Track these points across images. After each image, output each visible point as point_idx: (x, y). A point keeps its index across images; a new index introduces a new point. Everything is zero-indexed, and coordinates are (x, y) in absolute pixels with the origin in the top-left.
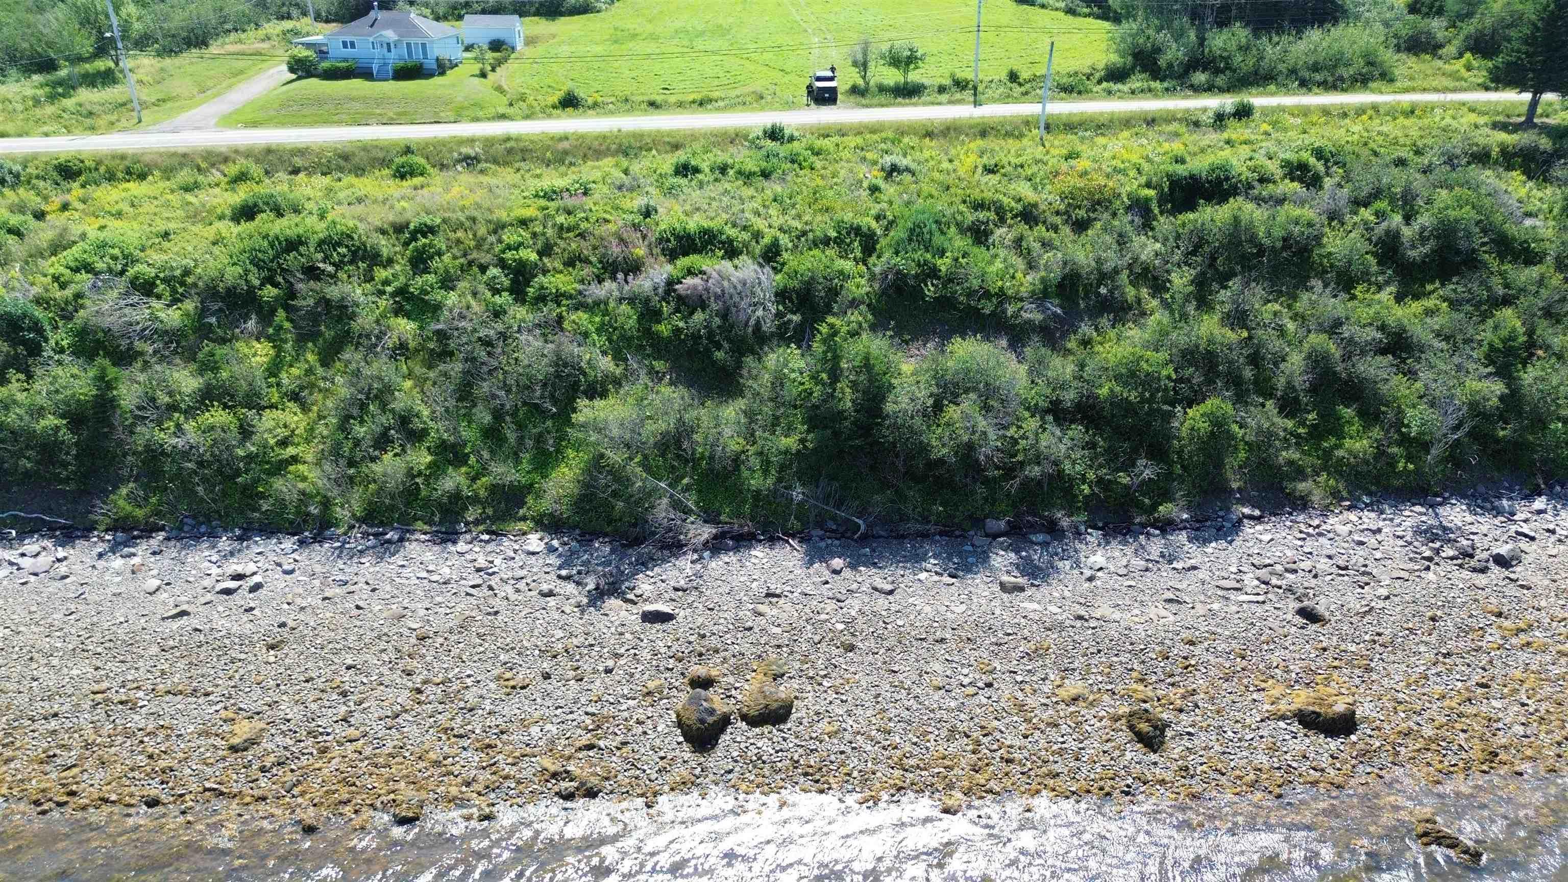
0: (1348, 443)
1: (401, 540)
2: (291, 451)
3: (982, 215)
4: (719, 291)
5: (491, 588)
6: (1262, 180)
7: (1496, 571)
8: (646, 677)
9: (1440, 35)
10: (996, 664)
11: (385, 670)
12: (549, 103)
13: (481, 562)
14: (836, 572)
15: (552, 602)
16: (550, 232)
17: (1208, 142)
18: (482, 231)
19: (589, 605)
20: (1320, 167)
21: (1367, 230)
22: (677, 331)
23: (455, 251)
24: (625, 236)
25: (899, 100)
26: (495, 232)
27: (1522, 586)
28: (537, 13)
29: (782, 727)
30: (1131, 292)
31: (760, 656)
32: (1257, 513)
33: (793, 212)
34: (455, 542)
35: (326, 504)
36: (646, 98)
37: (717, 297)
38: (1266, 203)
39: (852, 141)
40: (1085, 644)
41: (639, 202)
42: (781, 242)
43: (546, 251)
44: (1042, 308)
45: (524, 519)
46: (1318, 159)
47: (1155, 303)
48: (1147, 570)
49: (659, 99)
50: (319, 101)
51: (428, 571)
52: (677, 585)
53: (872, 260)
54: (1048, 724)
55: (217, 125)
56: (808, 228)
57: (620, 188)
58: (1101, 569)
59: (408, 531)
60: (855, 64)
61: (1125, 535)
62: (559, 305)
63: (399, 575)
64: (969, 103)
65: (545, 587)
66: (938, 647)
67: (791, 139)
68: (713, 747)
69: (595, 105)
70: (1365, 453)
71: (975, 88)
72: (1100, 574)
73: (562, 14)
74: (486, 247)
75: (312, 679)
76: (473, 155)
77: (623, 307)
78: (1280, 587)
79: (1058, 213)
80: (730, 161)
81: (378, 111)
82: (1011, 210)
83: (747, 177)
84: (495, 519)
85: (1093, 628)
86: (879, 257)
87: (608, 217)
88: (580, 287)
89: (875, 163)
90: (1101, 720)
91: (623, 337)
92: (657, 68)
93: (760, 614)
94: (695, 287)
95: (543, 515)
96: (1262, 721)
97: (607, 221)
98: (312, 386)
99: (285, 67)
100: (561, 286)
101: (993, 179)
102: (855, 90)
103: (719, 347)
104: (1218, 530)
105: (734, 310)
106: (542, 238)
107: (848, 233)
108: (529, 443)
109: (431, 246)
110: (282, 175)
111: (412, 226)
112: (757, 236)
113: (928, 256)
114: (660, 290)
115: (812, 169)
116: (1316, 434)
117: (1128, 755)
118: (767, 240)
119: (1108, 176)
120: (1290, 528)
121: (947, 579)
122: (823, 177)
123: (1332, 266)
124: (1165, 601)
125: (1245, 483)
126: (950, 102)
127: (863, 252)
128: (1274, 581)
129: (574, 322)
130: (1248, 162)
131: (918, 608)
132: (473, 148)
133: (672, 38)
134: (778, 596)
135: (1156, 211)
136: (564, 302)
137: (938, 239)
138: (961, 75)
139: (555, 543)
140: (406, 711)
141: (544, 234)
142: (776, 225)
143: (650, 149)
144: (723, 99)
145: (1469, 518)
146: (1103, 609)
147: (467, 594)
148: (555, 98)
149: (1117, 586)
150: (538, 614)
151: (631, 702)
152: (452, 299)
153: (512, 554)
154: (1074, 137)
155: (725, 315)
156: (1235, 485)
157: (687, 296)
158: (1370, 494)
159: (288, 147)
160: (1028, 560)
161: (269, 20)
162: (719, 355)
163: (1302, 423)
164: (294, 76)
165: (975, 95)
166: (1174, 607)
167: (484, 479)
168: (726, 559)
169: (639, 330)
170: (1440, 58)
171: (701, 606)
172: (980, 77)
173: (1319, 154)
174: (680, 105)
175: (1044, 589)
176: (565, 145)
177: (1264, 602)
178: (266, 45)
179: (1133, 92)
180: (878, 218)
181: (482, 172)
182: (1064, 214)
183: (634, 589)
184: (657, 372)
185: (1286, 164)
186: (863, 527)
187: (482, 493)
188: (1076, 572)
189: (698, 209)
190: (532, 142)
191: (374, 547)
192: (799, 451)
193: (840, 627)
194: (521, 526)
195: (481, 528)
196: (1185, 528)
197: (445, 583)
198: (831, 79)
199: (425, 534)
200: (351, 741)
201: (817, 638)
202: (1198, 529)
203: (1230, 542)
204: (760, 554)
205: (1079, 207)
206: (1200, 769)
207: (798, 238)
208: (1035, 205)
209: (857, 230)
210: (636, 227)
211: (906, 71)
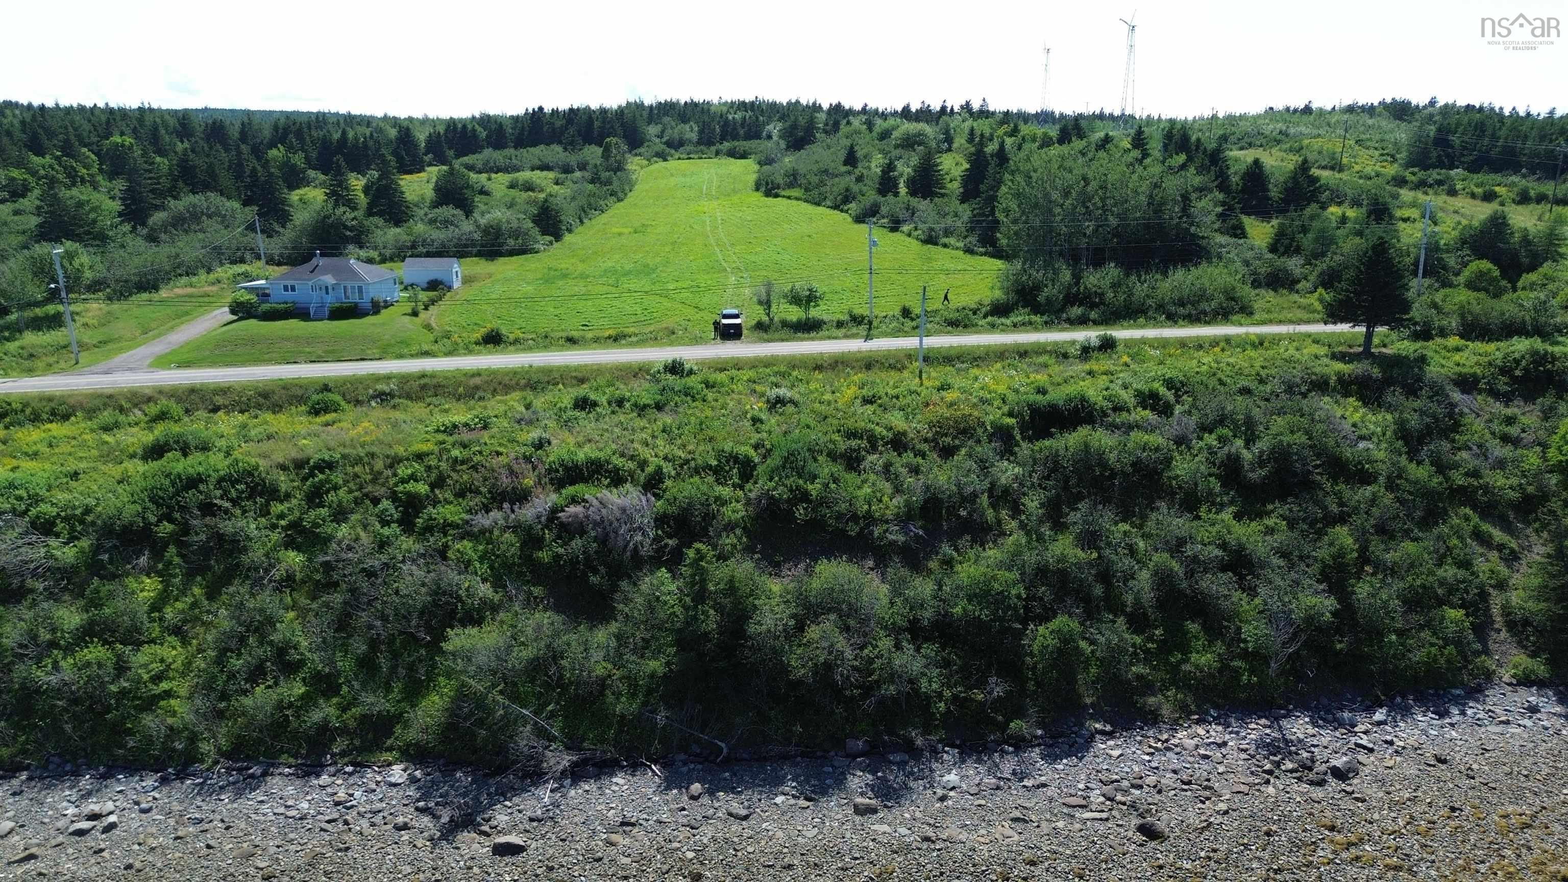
0: (1194, 657)
1: (265, 774)
2: (164, 686)
3: (854, 443)
4: (598, 518)
5: (346, 823)
6: (1117, 409)
7: (1333, 783)
9: (1297, 272)
12: (473, 340)
13: (342, 795)
14: (694, 798)
15: (405, 836)
16: (443, 465)
17: (1071, 373)
18: (379, 465)
19: (442, 838)
20: (1170, 396)
22: (557, 557)
23: (351, 485)
24: (516, 467)
25: (799, 335)
26: (391, 466)
27: (1357, 799)
28: (479, 254)
30: (990, 514)
32: (1108, 728)
33: (679, 442)
34: (318, 776)
35: (193, 738)
36: (564, 334)
37: (596, 524)
38: (1119, 429)
39: (747, 374)
40: (929, 867)
41: (535, 434)
42: (665, 470)
43: (439, 483)
44: (905, 530)
45: (390, 749)
46: (1169, 389)
47: (1014, 524)
48: (998, 788)
49: (575, 334)
50: (252, 341)
51: (286, 807)
52: (533, 815)
53: (748, 486)
55: (150, 366)
56: (690, 457)
57: (519, 422)
58: (953, 788)
59: (273, 765)
60: (760, 303)
61: (981, 752)
62: (445, 535)
63: (256, 811)
64: (861, 337)
65: (400, 820)
66: (784, 873)
67: (691, 372)
69: (516, 341)
70: (1210, 668)
71: (870, 323)
72: (952, 793)
73: (502, 255)
74: (381, 481)
76: (388, 391)
77: (507, 535)
78: (1124, 804)
79: (926, 440)
80: (628, 394)
81: (307, 350)
82: (882, 439)
83: (641, 409)
84: (361, 750)
85: (939, 850)
86: (756, 483)
87: (501, 449)
88: (466, 517)
89: (762, 395)
92: (580, 305)
93: (612, 844)
94: (576, 516)
95: (409, 745)
97: (499, 454)
98: (197, 619)
99: (227, 309)
100: (448, 516)
101: (870, 409)
102: (760, 327)
103: (595, 572)
104: (1071, 746)
105: (612, 535)
106: (436, 471)
107: (728, 462)
108: (402, 672)
109: (328, 481)
110: (202, 414)
111: (312, 462)
112: (643, 464)
113: (801, 482)
114: (543, 519)
115: (704, 401)
116: (1165, 648)
118: (650, 469)
120: (1140, 743)
121: (803, 803)
122: (713, 409)
123: (1180, 487)
124: (1012, 820)
125: (1098, 698)
126: (846, 337)
127: (741, 478)
128: (1119, 797)
129: (458, 551)
130: (1105, 393)
131: (770, 833)
132: (388, 384)
133: (601, 276)
134: (633, 825)
135: (1018, 437)
136: (451, 532)
137: (812, 466)
138: (858, 311)
139: (418, 773)
141: (438, 467)
142: (661, 454)
143: (558, 384)
144: (636, 335)
145: (1311, 730)
146: (952, 830)
147: (322, 830)
148: (478, 336)
149: (967, 806)
150: (389, 849)
152: (343, 531)
153: (374, 786)
154: (951, 368)
155: (603, 540)
156: (1088, 701)
157: (569, 524)
158: (1217, 707)
159: (212, 387)
160: (884, 780)
161: (222, 264)
162: (594, 579)
163: (1150, 639)
164: (235, 318)
165: (870, 329)
166: (1019, 826)
167: (354, 710)
168: (587, 786)
169: (520, 558)
170: (1297, 292)
171: (554, 837)
172: (876, 312)
173: (1170, 384)
174: (596, 340)
175: (897, 812)
176: (477, 381)
177: (1107, 819)
178: (214, 288)
179: (1015, 326)
180: (756, 447)
181: (394, 407)
183: (489, 820)
184: (535, 598)
185: (1139, 394)
186: (725, 751)
187: (352, 724)
188: (929, 792)
189: (590, 441)
190: (446, 378)
191: (235, 783)
192: (665, 674)
193: (690, 855)
194: (388, 757)
195: (346, 759)
196: (1039, 745)
197: (301, 819)
198: (736, 316)
199: (289, 767)
202: (1051, 746)
203: (1081, 759)
204: (621, 781)
205: (946, 435)
207: (681, 466)
208: (904, 434)
210: (527, 459)
211: (807, 308)
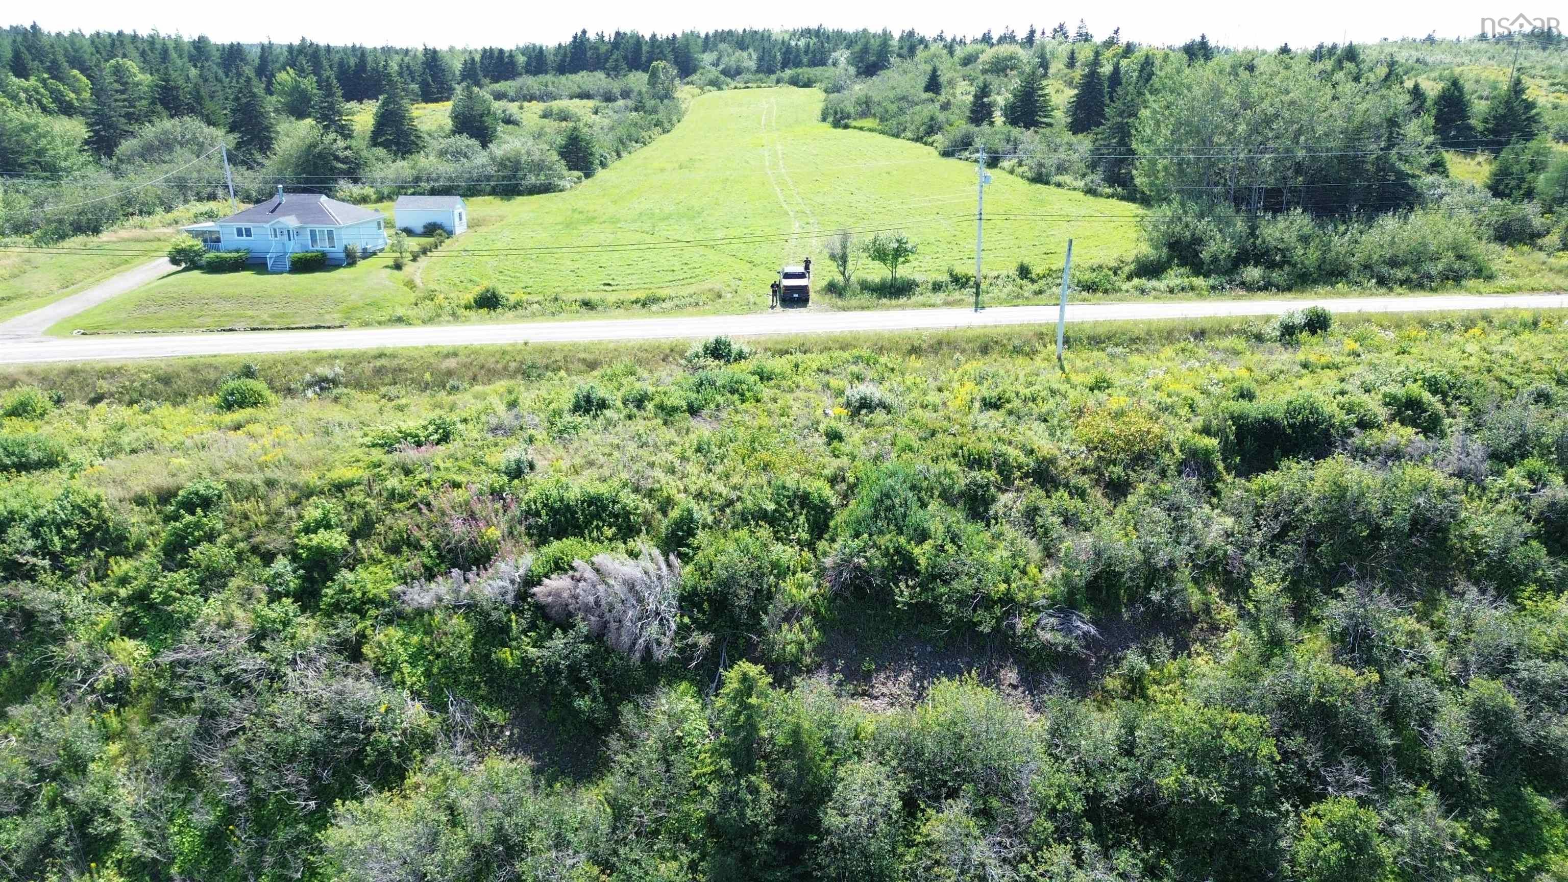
3: (978, 475)
6: (1364, 424)
12: (463, 302)
16: (373, 503)
17: (1278, 366)
21: (1520, 499)
22: (526, 662)
25: (884, 301)
26: (296, 503)
28: (494, 192)
33: (719, 469)
36: (579, 297)
37: (587, 609)
38: (1373, 457)
39: (816, 360)
41: (513, 452)
42: (696, 516)
47: (1230, 611)
49: (594, 297)
53: (822, 545)
55: (45, 333)
56: (733, 495)
57: (494, 430)
60: (833, 257)
62: (363, 617)
64: (969, 304)
67: (740, 356)
69: (517, 306)
71: (977, 285)
73: (520, 193)
76: (331, 375)
77: (454, 621)
79: (1084, 471)
80: (651, 390)
81: (250, 313)
82: (1020, 467)
83: (668, 412)
86: (833, 540)
87: (459, 478)
88: (398, 588)
89: (840, 393)
91: (447, 670)
94: (557, 594)
97: (456, 485)
99: (168, 259)
100: (369, 586)
101: (994, 418)
102: (832, 289)
103: (586, 689)
105: (613, 626)
106: (361, 512)
107: (791, 504)
110: (78, 405)
112: (665, 505)
113: (902, 540)
115: (758, 401)
118: (675, 514)
119: (1151, 417)
122: (770, 414)
123: (1479, 554)
126: (947, 304)
127: (811, 531)
129: (380, 645)
130: (1339, 397)
133: (634, 221)
135: (1221, 466)
136: (373, 612)
137: (917, 515)
138: (960, 270)
142: (693, 489)
143: (559, 369)
144: (671, 298)
148: (469, 297)
152: (210, 608)
154: (1101, 354)
157: (548, 605)
159: (98, 367)
164: (175, 268)
165: (977, 294)
169: (472, 659)
170: (1541, 249)
172: (984, 272)
174: (619, 305)
176: (451, 363)
178: (169, 231)
179: (1171, 291)
180: (833, 481)
181: (336, 400)
182: (1094, 471)
184: (492, 726)
185: (1390, 401)
189: (591, 464)
190: (410, 359)
205: (1114, 463)
207: (722, 510)
208: (1052, 461)
209: (804, 499)
210: (496, 494)
211: (894, 266)
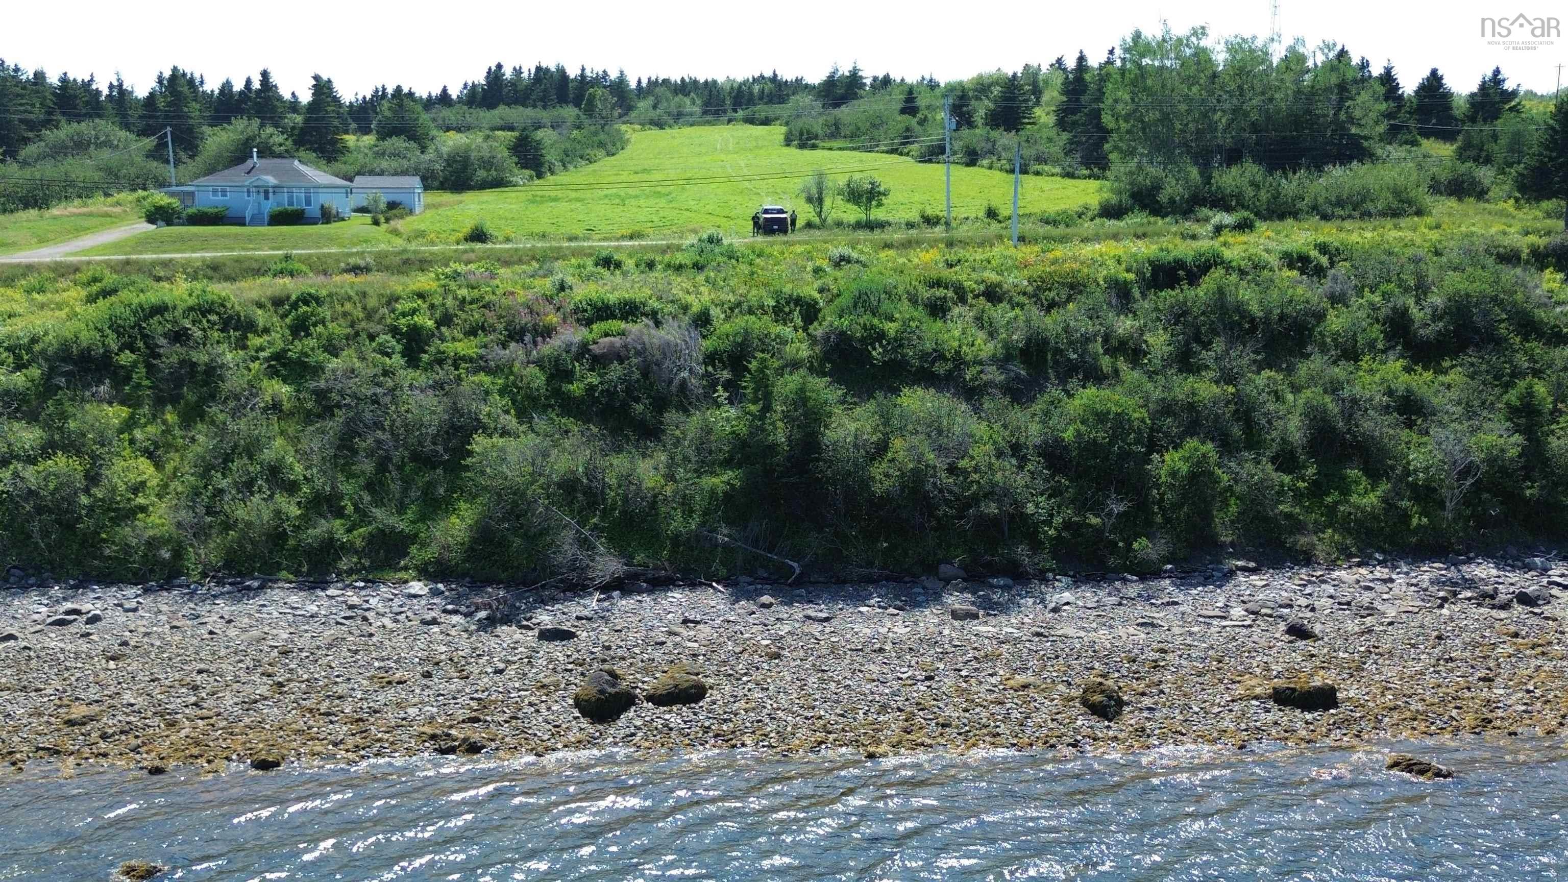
0: (1354, 498)
1: (262, 587)
2: (141, 500)
4: (639, 347)
5: (365, 619)
6: (1259, 267)
7: (1518, 609)
8: (542, 675)
9: (1487, 181)
10: (941, 666)
11: (241, 673)
13: (355, 600)
14: (764, 606)
15: (435, 629)
16: (450, 302)
18: (372, 302)
19: (478, 630)
20: (1324, 260)
21: (1373, 310)
22: (591, 389)
23: (341, 321)
24: (535, 306)
25: (860, 230)
26: (388, 303)
27: (1547, 618)
29: (693, 705)
30: (1106, 362)
31: (672, 662)
32: (1252, 565)
33: (727, 289)
34: (324, 589)
36: (565, 236)
40: (1042, 653)
42: (712, 313)
43: (446, 320)
44: (1003, 370)
45: (406, 568)
46: (1322, 254)
48: (1120, 604)
50: (182, 239)
51: (293, 608)
52: (580, 616)
53: (814, 326)
54: (992, 702)
56: (741, 300)
58: (1067, 603)
59: (270, 581)
60: (809, 200)
61: (1099, 581)
62: (457, 369)
63: (259, 612)
65: (428, 618)
66: (873, 655)
68: (614, 721)
69: (507, 241)
70: (1373, 507)
71: (947, 224)
72: (1066, 607)
73: (470, 188)
74: (377, 318)
75: (159, 679)
77: (530, 368)
78: (1270, 616)
79: (1025, 294)
82: (972, 292)
83: (677, 268)
84: (372, 569)
85: (1053, 642)
86: (821, 323)
90: (1053, 700)
91: (528, 397)
92: (581, 217)
93: (675, 634)
94: (612, 345)
95: (427, 563)
96: (1233, 701)
97: (515, 294)
98: (169, 446)
99: (141, 220)
100: (460, 351)
102: (809, 225)
103: (637, 400)
104: (1206, 579)
105: (656, 365)
106: (441, 309)
107: (788, 303)
108: (416, 494)
109: (314, 314)
111: (294, 297)
112: (685, 307)
113: (876, 321)
114: (573, 349)
116: (1317, 489)
117: (1079, 723)
118: (696, 311)
119: (1083, 265)
121: (892, 610)
125: (1239, 537)
127: (803, 320)
129: (473, 382)
130: (1243, 255)
131: (856, 630)
132: (364, 259)
134: (697, 622)
135: (1137, 292)
136: (463, 365)
137: (887, 307)
138: (929, 212)
139: (441, 586)
140: (266, 699)
141: (444, 305)
142: (707, 299)
145: (1494, 572)
146: (1066, 630)
147: (337, 623)
148: (458, 236)
149: (1084, 615)
150: (419, 637)
151: (522, 693)
152: (334, 363)
153: (391, 596)
155: (645, 370)
156: (1226, 540)
157: (603, 354)
158: (1383, 552)
160: (987, 597)
161: (121, 191)
162: (638, 409)
163: (1301, 478)
164: (153, 226)
166: (1150, 629)
167: (361, 530)
168: (639, 598)
169: (547, 390)
170: (1487, 200)
171: (607, 629)
173: (1323, 249)
174: (606, 238)
175: (1003, 618)
177: (1250, 626)
179: (1130, 227)
180: (821, 291)
182: (1033, 296)
183: (531, 618)
185: (1285, 256)
186: (798, 570)
187: (359, 543)
188: (1039, 606)
189: (619, 289)
190: (433, 254)
191: (228, 593)
192: (725, 493)
193: (768, 642)
194: (402, 575)
195: (355, 577)
196: (1169, 577)
197: (312, 616)
198: (780, 212)
199: (290, 582)
200: (202, 719)
201: (738, 650)
202: (1183, 577)
203: (1219, 587)
204: (678, 595)
205: (1050, 290)
206: (1157, 732)
207: (731, 309)
208: (999, 285)
209: (798, 301)
210: (549, 299)
211: (868, 209)
